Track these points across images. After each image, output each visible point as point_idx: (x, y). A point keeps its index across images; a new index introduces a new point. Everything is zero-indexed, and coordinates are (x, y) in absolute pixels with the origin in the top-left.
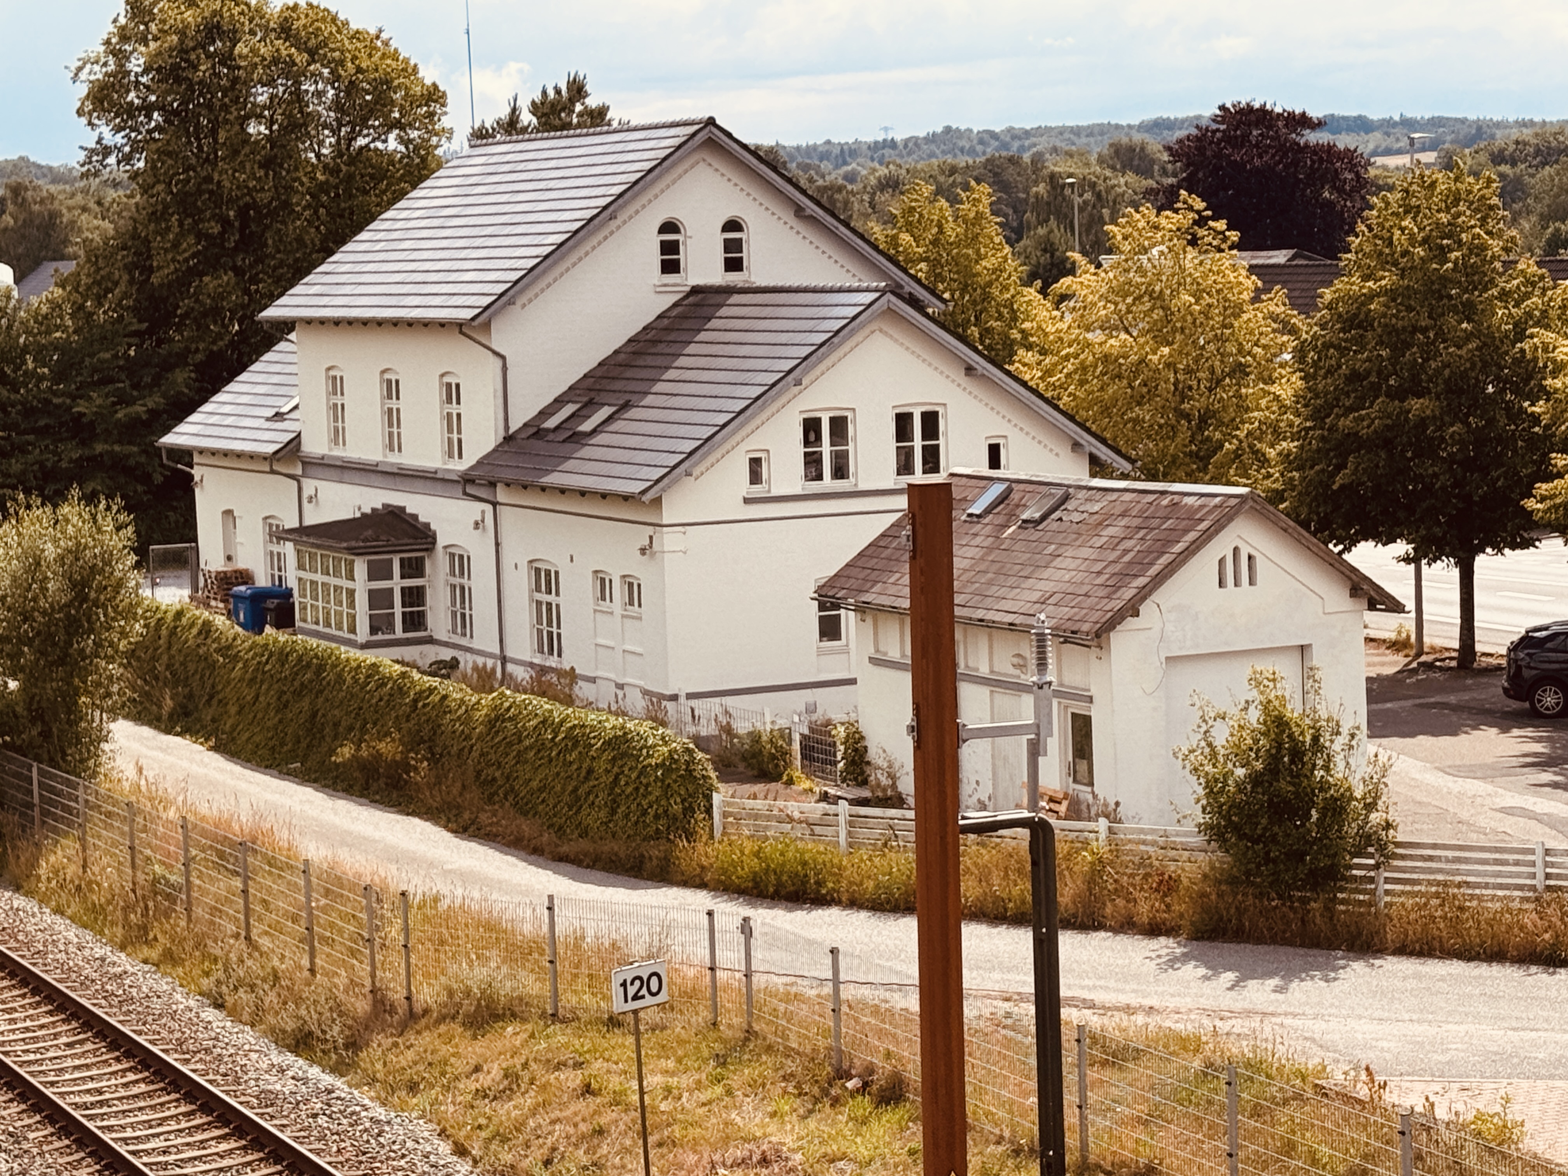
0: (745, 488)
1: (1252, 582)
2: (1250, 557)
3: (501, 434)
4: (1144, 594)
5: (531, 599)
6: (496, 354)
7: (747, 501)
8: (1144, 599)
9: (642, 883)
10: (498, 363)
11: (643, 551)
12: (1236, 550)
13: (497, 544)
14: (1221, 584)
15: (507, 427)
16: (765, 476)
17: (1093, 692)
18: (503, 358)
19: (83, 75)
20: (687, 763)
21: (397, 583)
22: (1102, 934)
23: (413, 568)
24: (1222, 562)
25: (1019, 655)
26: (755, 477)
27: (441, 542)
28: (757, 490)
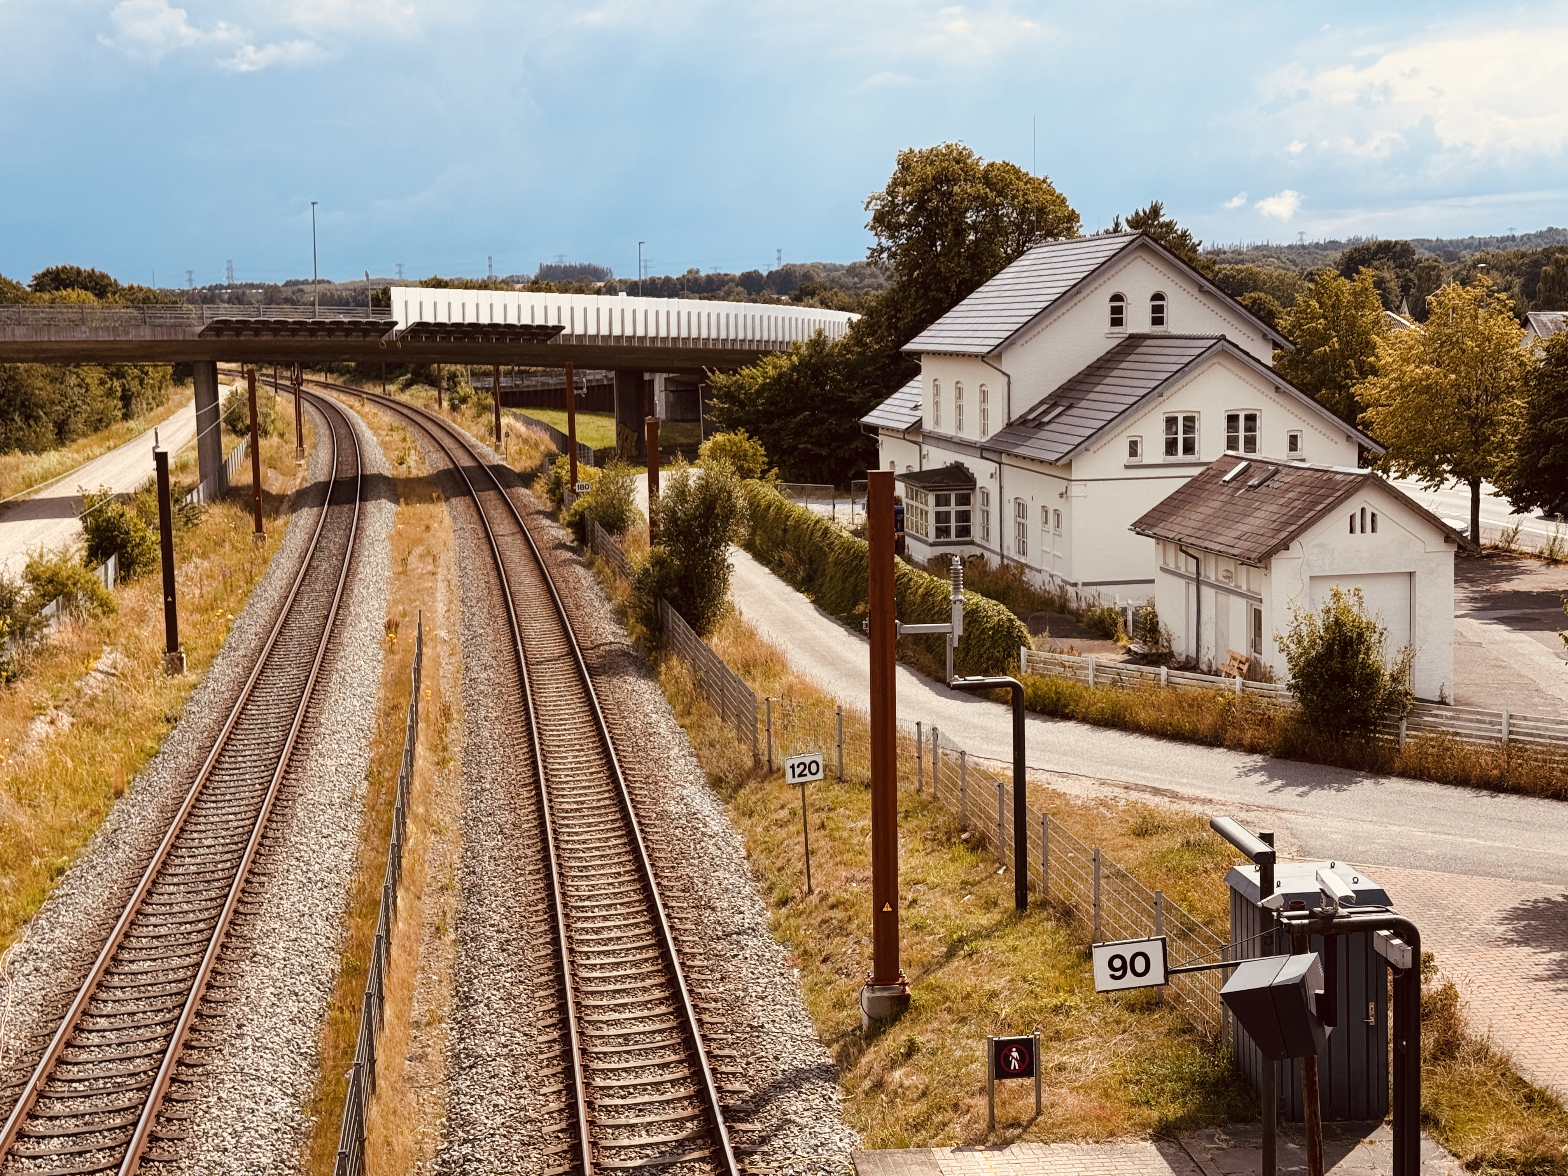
0: (1125, 458)
1: (1373, 530)
2: (1373, 515)
3: (1006, 421)
4: (1293, 536)
5: (1016, 521)
6: (1004, 373)
7: (1127, 467)
8: (1293, 539)
9: (973, 698)
10: (1006, 379)
11: (1061, 495)
12: (1363, 511)
13: (1001, 488)
14: (1352, 531)
15: (1009, 418)
16: (1139, 452)
17: (1263, 596)
18: (1009, 376)
19: (871, 207)
20: (1008, 627)
21: (953, 508)
22: (1221, 750)
23: (964, 500)
24: (1352, 517)
25: (1227, 571)
26: (1133, 452)
27: (978, 485)
28: (1134, 461)
